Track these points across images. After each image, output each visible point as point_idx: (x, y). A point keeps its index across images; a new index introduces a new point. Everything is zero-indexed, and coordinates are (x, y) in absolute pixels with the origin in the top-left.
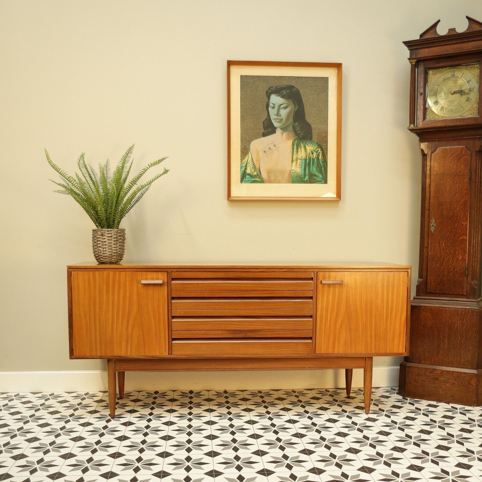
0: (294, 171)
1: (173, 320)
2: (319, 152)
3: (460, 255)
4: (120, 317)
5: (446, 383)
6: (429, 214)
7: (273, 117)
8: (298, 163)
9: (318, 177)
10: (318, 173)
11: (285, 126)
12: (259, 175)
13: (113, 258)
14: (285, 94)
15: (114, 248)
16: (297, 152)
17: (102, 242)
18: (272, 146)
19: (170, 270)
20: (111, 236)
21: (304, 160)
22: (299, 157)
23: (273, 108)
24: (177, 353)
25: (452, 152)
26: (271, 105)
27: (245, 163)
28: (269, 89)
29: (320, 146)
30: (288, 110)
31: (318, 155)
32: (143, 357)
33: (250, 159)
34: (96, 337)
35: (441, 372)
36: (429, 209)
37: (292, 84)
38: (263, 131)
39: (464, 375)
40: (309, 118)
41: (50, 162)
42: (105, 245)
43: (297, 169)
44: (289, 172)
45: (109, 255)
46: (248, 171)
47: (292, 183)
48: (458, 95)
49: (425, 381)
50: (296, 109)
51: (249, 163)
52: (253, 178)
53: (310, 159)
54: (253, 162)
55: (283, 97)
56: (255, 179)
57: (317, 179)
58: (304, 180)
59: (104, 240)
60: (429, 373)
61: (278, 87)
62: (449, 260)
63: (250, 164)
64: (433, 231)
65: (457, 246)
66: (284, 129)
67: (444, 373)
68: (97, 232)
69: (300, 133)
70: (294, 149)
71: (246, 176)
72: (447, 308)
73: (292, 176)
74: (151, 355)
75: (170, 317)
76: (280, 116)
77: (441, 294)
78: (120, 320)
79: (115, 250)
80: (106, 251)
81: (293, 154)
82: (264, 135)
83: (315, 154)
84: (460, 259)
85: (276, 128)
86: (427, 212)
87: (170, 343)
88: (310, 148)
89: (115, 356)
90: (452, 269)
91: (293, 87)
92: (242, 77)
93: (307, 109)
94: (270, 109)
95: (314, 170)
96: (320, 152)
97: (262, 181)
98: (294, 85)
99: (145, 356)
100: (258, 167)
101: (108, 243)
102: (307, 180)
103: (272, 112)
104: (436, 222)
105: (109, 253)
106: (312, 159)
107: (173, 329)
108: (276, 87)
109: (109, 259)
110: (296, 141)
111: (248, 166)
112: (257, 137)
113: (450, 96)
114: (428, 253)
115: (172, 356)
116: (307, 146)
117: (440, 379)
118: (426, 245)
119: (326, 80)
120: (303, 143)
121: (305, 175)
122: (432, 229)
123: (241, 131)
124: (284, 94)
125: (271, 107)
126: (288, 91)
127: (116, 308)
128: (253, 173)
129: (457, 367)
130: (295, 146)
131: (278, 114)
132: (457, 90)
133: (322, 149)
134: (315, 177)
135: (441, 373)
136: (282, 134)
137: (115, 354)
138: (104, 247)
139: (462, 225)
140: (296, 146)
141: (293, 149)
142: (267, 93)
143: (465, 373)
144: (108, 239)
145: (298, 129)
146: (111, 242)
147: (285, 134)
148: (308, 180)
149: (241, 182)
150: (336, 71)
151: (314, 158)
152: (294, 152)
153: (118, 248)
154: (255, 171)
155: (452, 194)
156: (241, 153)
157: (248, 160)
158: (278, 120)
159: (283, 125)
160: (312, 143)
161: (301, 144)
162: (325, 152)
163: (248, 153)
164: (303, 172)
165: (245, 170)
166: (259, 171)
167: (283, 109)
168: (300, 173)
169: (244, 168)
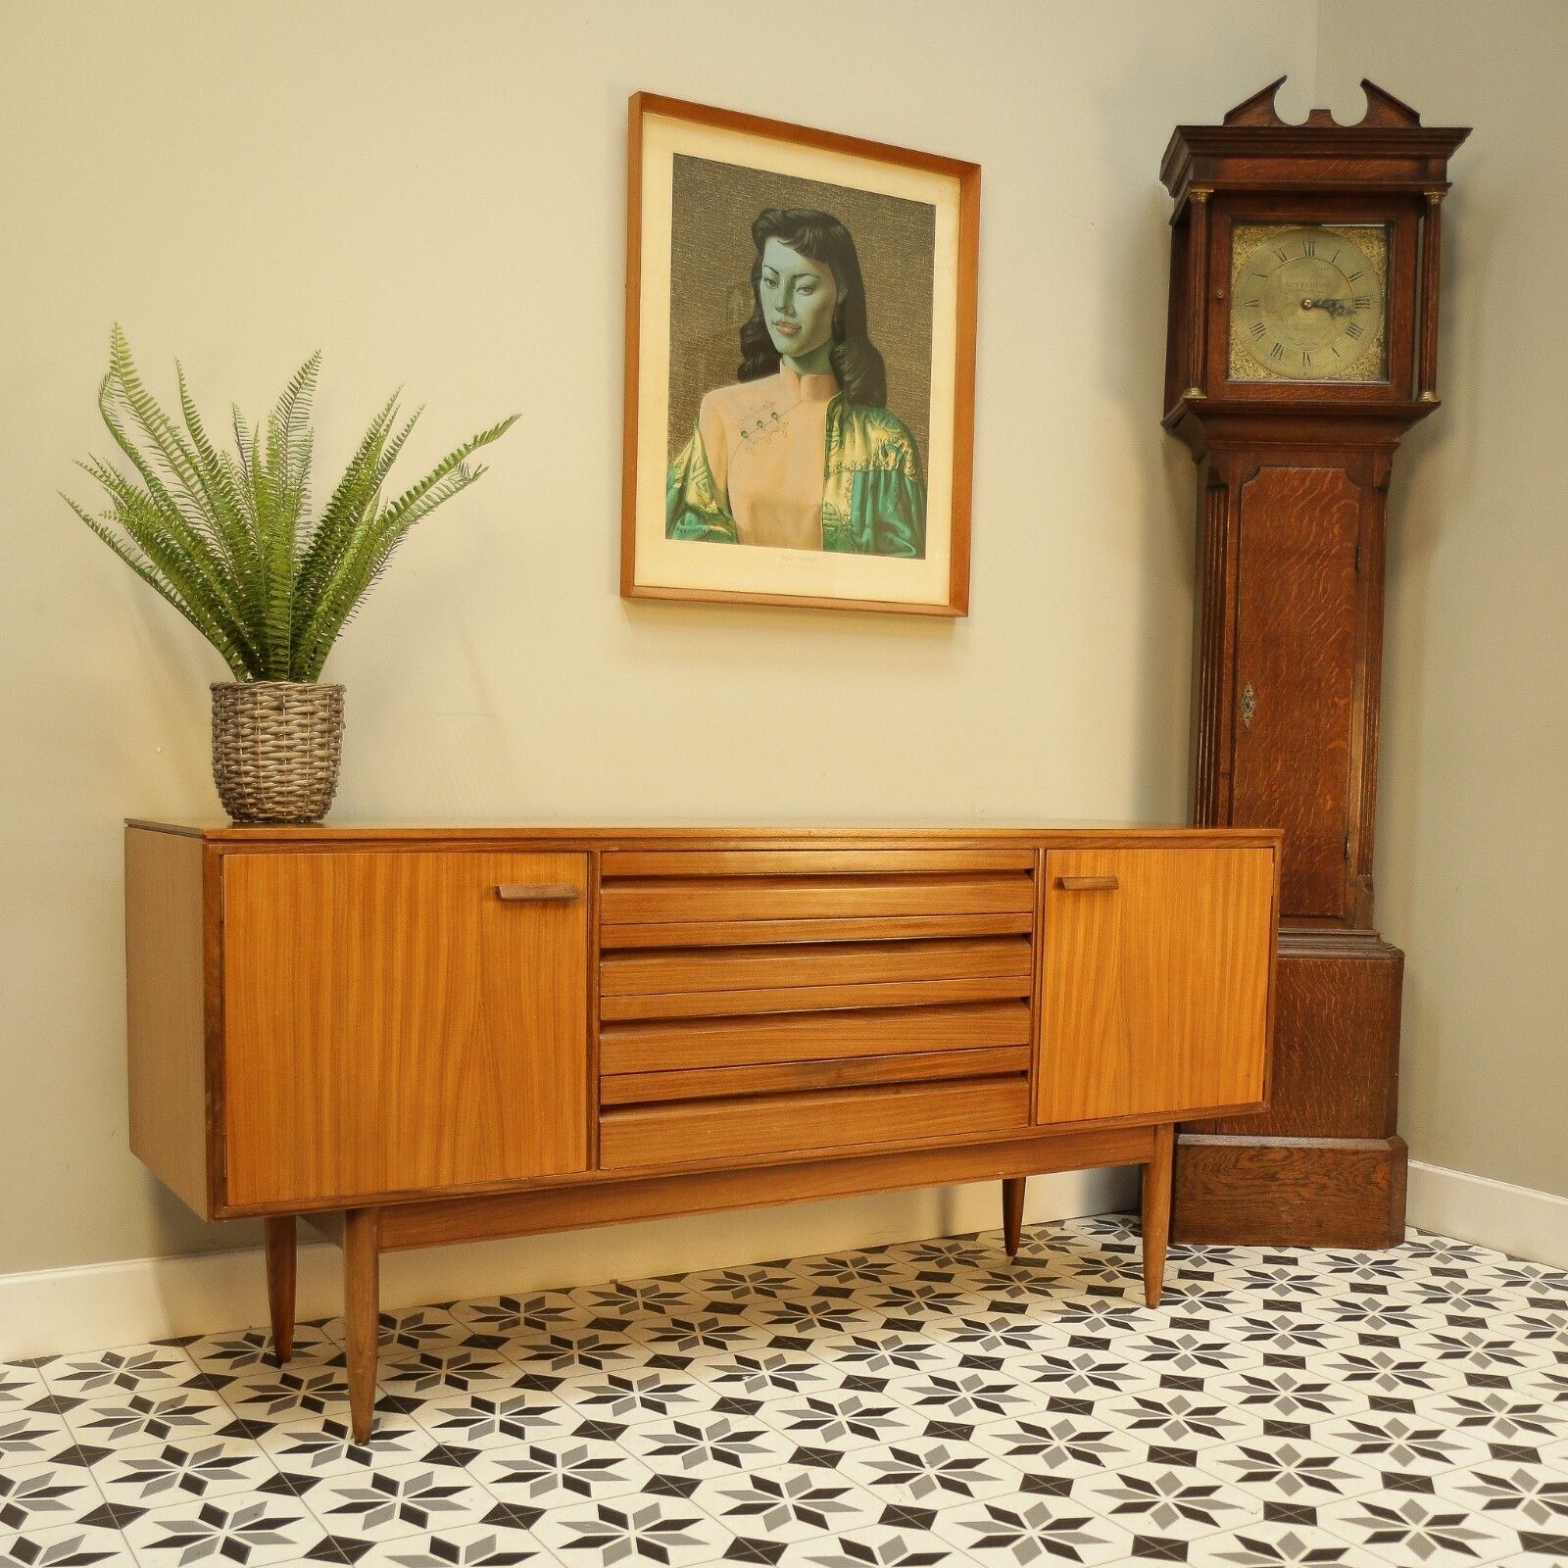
0: (830, 510)
1: (602, 1037)
2: (903, 451)
3: (1328, 797)
4: (415, 1036)
5: (1302, 1186)
6: (1235, 672)
7: (772, 315)
8: (844, 484)
9: (898, 535)
10: (901, 520)
11: (805, 352)
12: (725, 513)
13: (312, 802)
14: (808, 243)
15: (322, 759)
16: (841, 443)
17: (277, 736)
18: (766, 418)
19: (600, 844)
20: (312, 714)
21: (860, 475)
22: (847, 462)
23: (773, 283)
24: (618, 1161)
25: (1307, 483)
26: (766, 272)
27: (683, 467)
28: (763, 215)
29: (907, 432)
31: (902, 461)
32: (497, 1187)
33: (697, 456)
34: (318, 1122)
35: (1285, 1153)
36: (1235, 656)
37: (830, 212)
38: (741, 360)
39: (1354, 1158)
40: (880, 334)
42: (290, 748)
43: (841, 501)
44: (814, 510)
45: (302, 786)
46: (691, 498)
47: (825, 550)
48: (1324, 314)
49: (1236, 1188)
50: (841, 298)
51: (694, 470)
52: (705, 522)
53: (877, 470)
54: (708, 469)
55: (803, 250)
56: (712, 527)
57: (897, 540)
58: (858, 540)
59: (284, 728)
60: (1251, 1159)
61: (789, 214)
62: (1296, 811)
63: (696, 474)
64: (1247, 722)
65: (1318, 770)
66: (805, 361)
67: (1295, 1158)
68: (254, 694)
69: (851, 382)
70: (834, 434)
71: (684, 513)
72: (1299, 956)
73: (825, 525)
74: (525, 1174)
75: (596, 1025)
76: (794, 315)
78: (414, 1047)
80: (291, 771)
81: (829, 449)
82: (745, 375)
83: (892, 455)
84: (1328, 808)
85: (779, 355)
86: (1227, 664)
87: (594, 1126)
88: (880, 434)
89: (393, 1192)
90: (1303, 840)
91: (832, 221)
92: (678, 159)
93: (872, 301)
94: (763, 285)
95: (889, 510)
96: (906, 452)
97: (735, 537)
98: (837, 215)
99: (503, 1182)
100: (721, 486)
101: (302, 739)
102: (867, 543)
103: (771, 299)
104: (1256, 695)
105: (302, 782)
106: (882, 473)
107: (603, 1072)
108: (784, 212)
109: (300, 804)
110: (840, 407)
111: (689, 481)
112: (719, 380)
113: (1301, 311)
114: (1232, 791)
115: (599, 1174)
116: (869, 428)
117: (1281, 1175)
118: (1226, 766)
119: (926, 212)
120: (858, 417)
121: (863, 526)
122: (1247, 716)
123: (672, 352)
124: (806, 240)
125: (766, 279)
126: (820, 233)
127: (398, 1000)
128: (706, 506)
129: (1329, 1136)
130: (836, 424)
131: (787, 308)
132: (1323, 297)
133: (913, 444)
134: (890, 535)
135: (1286, 1158)
136: (799, 376)
137: (392, 1186)
138: (284, 754)
139: (1335, 705)
140: (838, 422)
141: (830, 430)
142: (754, 230)
143: (1356, 1153)
144: (300, 725)
145: (846, 367)
146: (309, 736)
147: (806, 379)
148: (872, 543)
149: (669, 534)
150: (958, 189)
151: (890, 468)
152: (833, 445)
153: (331, 763)
154: (711, 499)
155: (1306, 612)
156: (670, 432)
157: (690, 460)
158: (786, 329)
159: (801, 348)
160: (884, 419)
161: (854, 416)
162: (921, 452)
163: (692, 434)
164: (857, 513)
165: (682, 492)
166: (724, 501)
167: (802, 291)
168: (849, 518)
169: (678, 485)
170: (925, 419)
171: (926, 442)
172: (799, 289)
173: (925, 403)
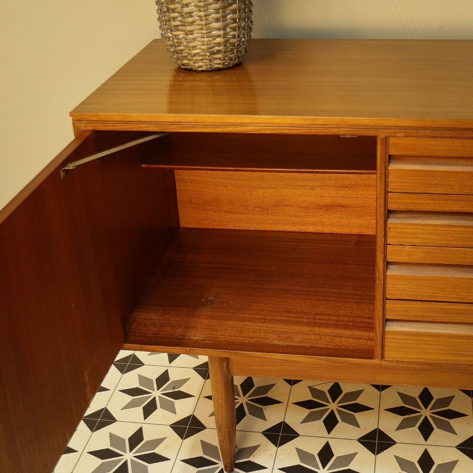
13: (216, 59)
42: (192, 23)
45: (203, 50)
59: (186, 10)
80: (194, 39)
101: (199, 16)
105: (204, 47)
138: (189, 28)
146: (206, 13)
153: (228, 30)
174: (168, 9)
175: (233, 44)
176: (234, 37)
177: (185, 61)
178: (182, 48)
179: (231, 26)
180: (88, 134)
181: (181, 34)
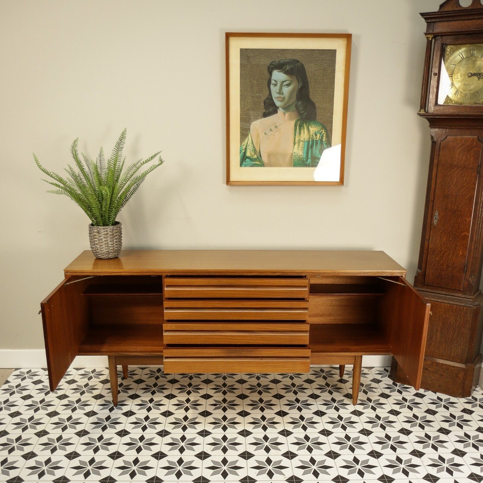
0: (296, 154)
2: (322, 133)
3: (460, 251)
5: (435, 373)
6: (433, 206)
7: (275, 95)
8: (301, 146)
11: (287, 105)
12: (259, 158)
15: (111, 245)
16: (300, 133)
17: (99, 239)
18: (273, 128)
20: (107, 234)
21: (307, 143)
22: (302, 139)
23: (275, 85)
25: (463, 142)
26: (273, 82)
27: (245, 146)
28: (271, 64)
29: (324, 127)
30: (291, 87)
31: (322, 137)
33: (250, 141)
35: (431, 363)
36: (433, 201)
37: (296, 59)
38: (264, 111)
39: (453, 369)
40: (315, 96)
41: (40, 167)
42: (102, 242)
43: (300, 151)
44: (290, 155)
46: (248, 154)
47: (294, 166)
48: (476, 78)
50: (300, 86)
51: (249, 146)
52: (253, 161)
53: (313, 140)
54: (254, 145)
55: (286, 73)
56: (255, 163)
58: (306, 163)
61: (281, 62)
62: (449, 254)
63: (249, 147)
64: (435, 224)
65: (458, 242)
66: (286, 108)
68: (93, 230)
69: (303, 113)
70: (297, 130)
71: (245, 159)
72: (443, 302)
73: (294, 159)
76: (283, 94)
77: (438, 287)
79: (111, 247)
80: (103, 248)
81: (295, 135)
82: (265, 115)
83: (318, 135)
84: (460, 254)
85: (278, 108)
86: (431, 203)
88: (313, 129)
90: (451, 264)
92: (242, 50)
93: (311, 86)
94: (272, 86)
95: (317, 153)
96: (324, 134)
97: (263, 165)
100: (258, 150)
101: (104, 240)
102: (309, 163)
103: (274, 90)
104: (439, 215)
105: (106, 251)
106: (315, 141)
108: (279, 61)
109: (106, 255)
110: (299, 122)
111: (247, 149)
113: (467, 78)
114: (429, 245)
116: (310, 127)
118: (427, 237)
119: (333, 53)
120: (306, 124)
121: (307, 158)
122: (435, 222)
123: (241, 111)
124: (287, 69)
125: (273, 84)
126: (292, 66)
128: (253, 156)
129: (447, 360)
130: (298, 127)
131: (280, 92)
132: (476, 72)
133: (326, 131)
134: (317, 160)
136: (285, 114)
138: (101, 244)
139: (466, 220)
141: (295, 130)
142: (268, 69)
143: (454, 367)
144: (104, 237)
145: (301, 109)
146: (107, 239)
147: (287, 114)
149: (241, 165)
150: (345, 42)
151: (318, 139)
152: (297, 134)
153: (114, 245)
154: (255, 154)
155: (458, 188)
156: (241, 136)
157: (247, 143)
158: (280, 99)
159: (285, 104)
160: (315, 124)
161: (304, 124)
162: (329, 133)
163: (248, 135)
164: (305, 155)
165: (245, 153)
166: (259, 154)
167: (286, 86)
168: (302, 156)
169: (243, 151)
170: (331, 122)
171: (331, 130)
172: (285, 85)
173: (331, 117)
174: (94, 238)
175: (116, 250)
176: (116, 247)
177: (99, 256)
178: (99, 251)
179: (115, 244)
180: (70, 276)
181: (98, 246)
